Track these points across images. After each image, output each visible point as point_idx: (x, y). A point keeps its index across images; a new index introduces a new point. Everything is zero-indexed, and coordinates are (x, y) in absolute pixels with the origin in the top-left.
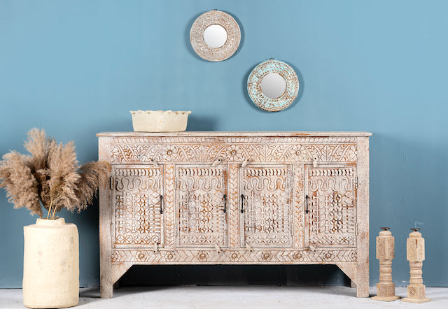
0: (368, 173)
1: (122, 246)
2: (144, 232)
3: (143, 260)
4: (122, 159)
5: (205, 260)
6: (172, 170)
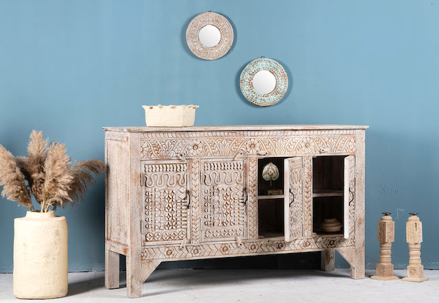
0: (364, 163)
1: (151, 243)
2: (172, 228)
3: (171, 256)
4: (151, 154)
5: (227, 252)
6: (197, 164)
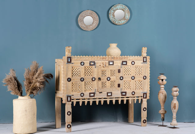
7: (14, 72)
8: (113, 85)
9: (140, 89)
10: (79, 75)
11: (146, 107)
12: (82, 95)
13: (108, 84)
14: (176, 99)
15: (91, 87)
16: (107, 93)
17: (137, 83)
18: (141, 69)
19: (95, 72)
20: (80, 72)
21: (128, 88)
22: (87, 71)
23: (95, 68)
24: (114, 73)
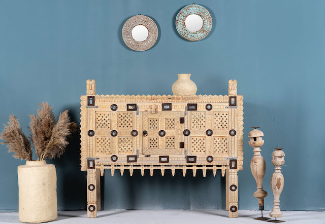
7: (16, 120)
8: (170, 145)
9: (225, 152)
10: (109, 125)
11: (236, 184)
12: (114, 158)
13: (162, 141)
14: (279, 171)
15: (129, 147)
16: (160, 157)
17: (218, 141)
18: (225, 119)
19: (138, 122)
20: (111, 121)
21: (200, 149)
22: (124, 120)
23: (138, 114)
24: (172, 124)
